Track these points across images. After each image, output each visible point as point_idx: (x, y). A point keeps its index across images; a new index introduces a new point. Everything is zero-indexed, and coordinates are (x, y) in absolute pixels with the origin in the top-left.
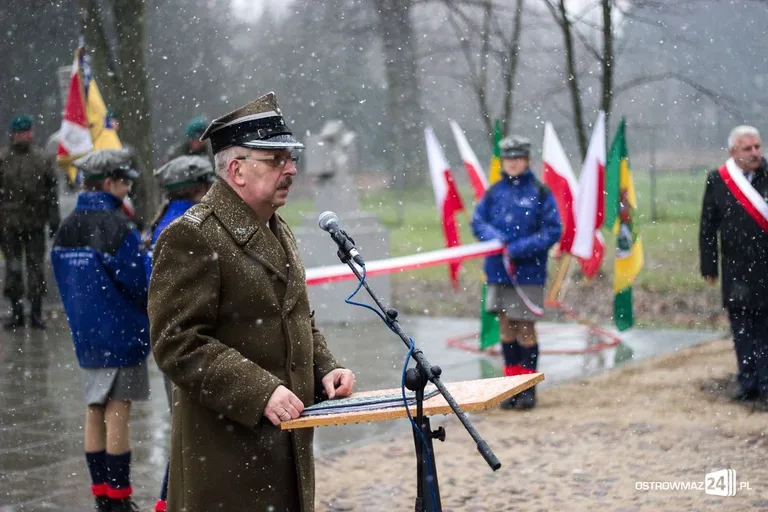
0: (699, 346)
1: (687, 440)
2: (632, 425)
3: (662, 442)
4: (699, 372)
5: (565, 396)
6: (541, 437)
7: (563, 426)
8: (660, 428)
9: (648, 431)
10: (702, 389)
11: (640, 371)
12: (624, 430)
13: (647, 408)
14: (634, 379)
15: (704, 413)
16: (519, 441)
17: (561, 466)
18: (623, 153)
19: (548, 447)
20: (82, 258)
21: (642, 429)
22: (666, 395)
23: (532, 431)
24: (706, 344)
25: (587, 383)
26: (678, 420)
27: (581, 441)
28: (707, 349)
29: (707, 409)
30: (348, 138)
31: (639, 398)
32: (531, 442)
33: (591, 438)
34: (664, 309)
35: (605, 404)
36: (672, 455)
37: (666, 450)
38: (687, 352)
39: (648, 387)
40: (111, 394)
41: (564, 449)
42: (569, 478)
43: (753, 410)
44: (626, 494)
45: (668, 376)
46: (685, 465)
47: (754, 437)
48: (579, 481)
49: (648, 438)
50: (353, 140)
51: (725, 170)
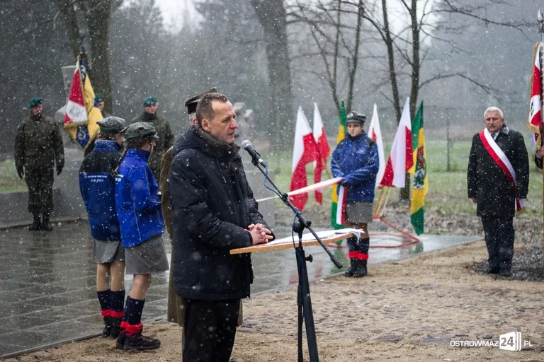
0: (467, 244)
1: (454, 293)
2: (421, 285)
3: (439, 293)
4: (467, 259)
5: (382, 270)
6: (367, 291)
7: (380, 285)
8: (439, 286)
9: (431, 288)
10: (467, 268)
11: (430, 257)
12: (417, 287)
13: (433, 276)
14: (426, 262)
15: (466, 279)
16: (353, 292)
17: (378, 304)
18: (421, 124)
19: (371, 296)
20: (100, 178)
21: (426, 287)
22: (444, 270)
23: (362, 288)
25: (397, 264)
26: (450, 283)
27: (390, 292)
28: (474, 245)
31: (428, 271)
32: (361, 293)
33: (396, 291)
34: (450, 225)
35: (407, 275)
36: (444, 300)
37: (441, 297)
38: (460, 247)
39: (434, 266)
40: (115, 257)
41: (381, 296)
42: (381, 310)
43: (496, 278)
44: (414, 317)
45: (447, 261)
46: (450, 304)
47: (494, 291)
48: (387, 311)
49: (430, 291)
50: (251, 114)
51: (483, 134)
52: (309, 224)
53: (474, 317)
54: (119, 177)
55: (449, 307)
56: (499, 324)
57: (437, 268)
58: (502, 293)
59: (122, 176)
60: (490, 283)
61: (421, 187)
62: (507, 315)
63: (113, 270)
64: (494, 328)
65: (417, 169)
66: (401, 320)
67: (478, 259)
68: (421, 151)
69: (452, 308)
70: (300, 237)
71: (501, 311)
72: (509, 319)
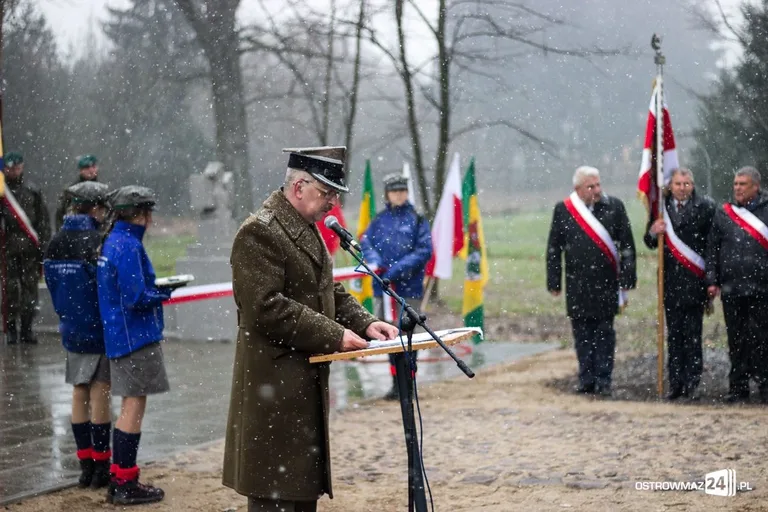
0: (538, 355)
1: (543, 419)
2: (496, 410)
3: (524, 420)
4: (543, 374)
7: (438, 412)
8: (520, 411)
9: (510, 414)
10: (547, 385)
11: (493, 373)
12: (490, 413)
13: (506, 398)
14: (489, 379)
15: (553, 402)
17: (448, 435)
18: (473, 191)
20: (70, 269)
21: (504, 412)
22: (519, 390)
24: (546, 353)
25: (451, 382)
26: (533, 407)
27: (457, 420)
28: (545, 357)
29: (554, 397)
30: (227, 177)
31: (497, 391)
33: (465, 418)
34: (500, 329)
35: (470, 397)
36: (533, 427)
37: (528, 424)
38: (530, 359)
39: (503, 384)
40: (94, 377)
41: (446, 425)
42: (455, 442)
43: (592, 399)
44: (504, 451)
45: (518, 377)
46: (545, 432)
47: (597, 416)
48: (464, 444)
49: (512, 418)
50: (231, 179)
51: (570, 202)
52: (423, 319)
53: (584, 449)
54: (102, 261)
55: (547, 436)
56: (622, 457)
57: (507, 387)
58: (610, 418)
59: (106, 259)
60: (585, 405)
61: (476, 277)
62: (627, 446)
63: (95, 394)
64: (615, 462)
65: (470, 253)
66: (487, 455)
67: (559, 374)
68: (473, 228)
69: (550, 438)
70: (410, 338)
71: (619, 441)
72: (632, 450)
